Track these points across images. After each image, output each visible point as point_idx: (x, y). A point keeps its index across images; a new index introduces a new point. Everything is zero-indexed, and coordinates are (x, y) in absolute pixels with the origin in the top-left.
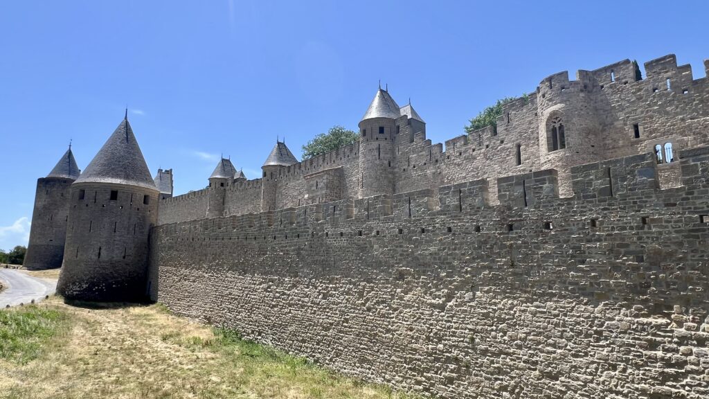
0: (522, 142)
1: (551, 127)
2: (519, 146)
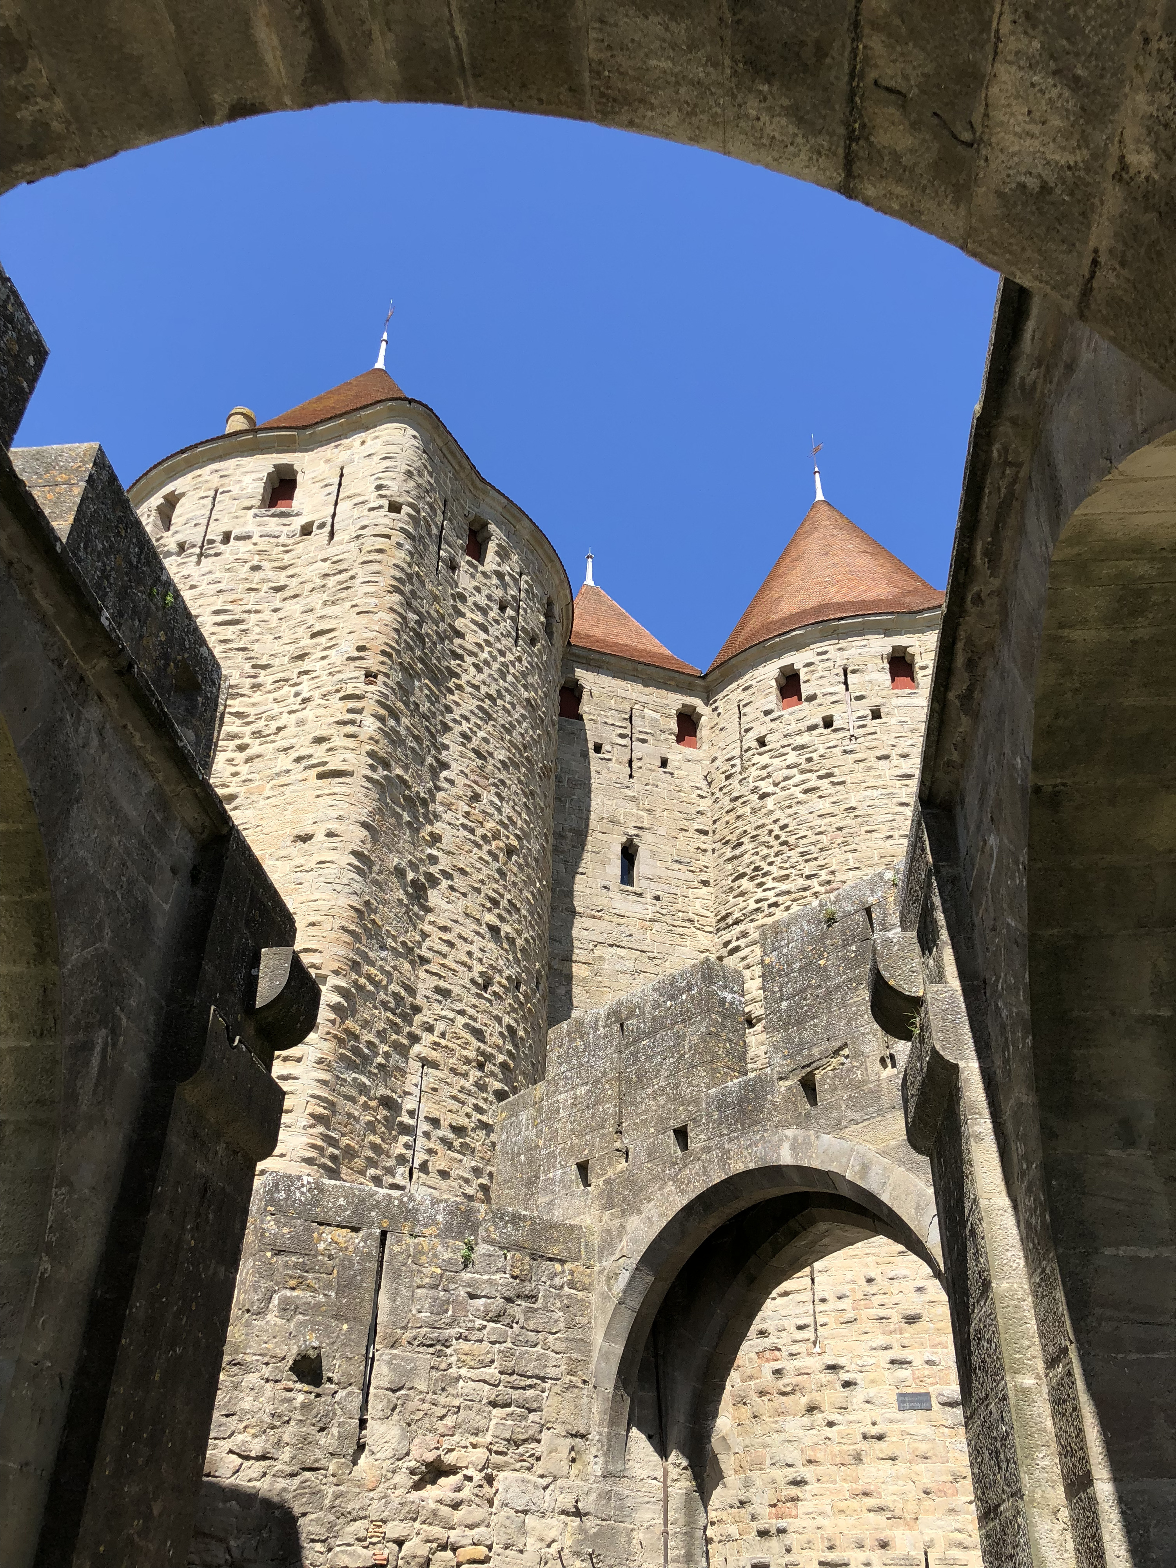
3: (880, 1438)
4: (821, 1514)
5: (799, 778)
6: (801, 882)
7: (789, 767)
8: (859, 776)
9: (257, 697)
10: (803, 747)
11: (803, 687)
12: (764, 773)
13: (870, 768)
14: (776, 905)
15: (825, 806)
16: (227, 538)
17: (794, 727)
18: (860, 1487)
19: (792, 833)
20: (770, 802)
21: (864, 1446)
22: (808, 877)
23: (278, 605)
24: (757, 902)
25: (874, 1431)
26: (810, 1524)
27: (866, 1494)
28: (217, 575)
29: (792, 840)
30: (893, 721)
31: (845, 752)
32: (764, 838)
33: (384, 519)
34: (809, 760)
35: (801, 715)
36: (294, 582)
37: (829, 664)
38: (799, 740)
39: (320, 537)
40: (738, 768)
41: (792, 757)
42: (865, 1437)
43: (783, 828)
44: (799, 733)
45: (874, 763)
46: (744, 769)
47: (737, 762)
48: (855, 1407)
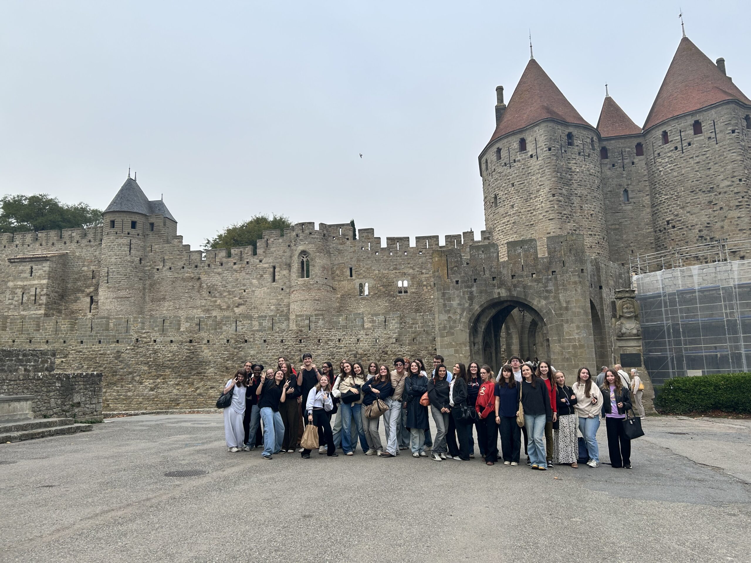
0: (277, 265)
1: (301, 260)
2: (274, 268)
5: (669, 166)
6: (670, 196)
7: (666, 163)
8: (685, 164)
9: (531, 201)
10: (669, 157)
11: (669, 137)
12: (660, 164)
13: (688, 162)
14: (664, 202)
15: (675, 174)
16: (515, 161)
17: (667, 150)
19: (668, 182)
20: (662, 173)
22: (672, 194)
23: (530, 177)
24: (660, 201)
28: (515, 172)
29: (668, 184)
30: (694, 145)
31: (681, 157)
32: (661, 183)
33: (548, 153)
34: (671, 160)
35: (669, 147)
36: (532, 171)
37: (676, 130)
38: (669, 155)
39: (535, 158)
40: (653, 162)
41: (667, 160)
43: (665, 180)
44: (669, 152)
45: (688, 160)
46: (655, 163)
47: (653, 160)
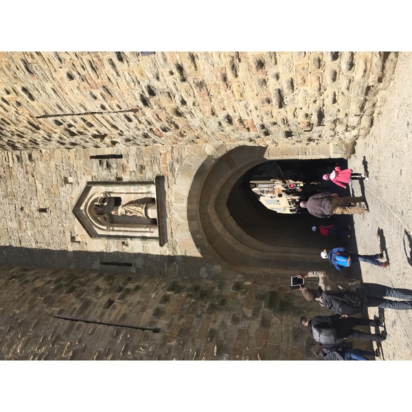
3: (180, 68)
4: (246, 107)
18: (221, 83)
21: (190, 79)
25: (177, 74)
26: (254, 114)
27: (225, 79)
42: (184, 80)
48: (165, 87)
